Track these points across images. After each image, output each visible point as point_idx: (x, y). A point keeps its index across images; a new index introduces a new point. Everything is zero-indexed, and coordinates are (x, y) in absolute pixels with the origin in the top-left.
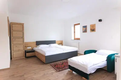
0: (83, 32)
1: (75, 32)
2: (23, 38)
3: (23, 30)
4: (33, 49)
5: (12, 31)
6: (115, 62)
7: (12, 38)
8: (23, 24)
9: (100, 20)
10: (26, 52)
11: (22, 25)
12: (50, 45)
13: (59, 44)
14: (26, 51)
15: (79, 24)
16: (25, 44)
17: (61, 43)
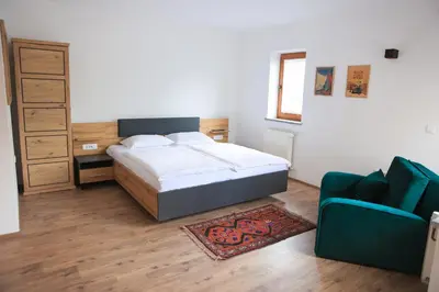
0: (318, 92)
1: (281, 87)
2: (64, 105)
3: (65, 71)
4: (104, 153)
5: (19, 76)
6: (430, 239)
7: (20, 106)
8: (66, 46)
9: (391, 54)
10: (79, 164)
11: (62, 49)
12: (175, 139)
13: (211, 134)
14: (80, 161)
15: (302, 55)
16: (75, 129)
17: (221, 132)
